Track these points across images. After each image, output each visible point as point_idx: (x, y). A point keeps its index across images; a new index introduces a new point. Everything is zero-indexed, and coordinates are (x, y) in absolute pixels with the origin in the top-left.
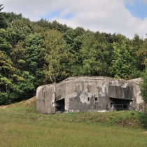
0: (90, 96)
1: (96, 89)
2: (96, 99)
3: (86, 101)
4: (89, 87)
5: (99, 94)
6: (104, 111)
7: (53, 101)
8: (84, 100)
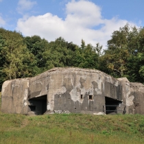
0: (83, 93)
1: (91, 85)
2: (91, 97)
3: (78, 99)
4: (82, 81)
5: (95, 92)
6: (100, 113)
7: (25, 98)
8: (75, 97)
